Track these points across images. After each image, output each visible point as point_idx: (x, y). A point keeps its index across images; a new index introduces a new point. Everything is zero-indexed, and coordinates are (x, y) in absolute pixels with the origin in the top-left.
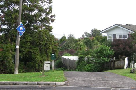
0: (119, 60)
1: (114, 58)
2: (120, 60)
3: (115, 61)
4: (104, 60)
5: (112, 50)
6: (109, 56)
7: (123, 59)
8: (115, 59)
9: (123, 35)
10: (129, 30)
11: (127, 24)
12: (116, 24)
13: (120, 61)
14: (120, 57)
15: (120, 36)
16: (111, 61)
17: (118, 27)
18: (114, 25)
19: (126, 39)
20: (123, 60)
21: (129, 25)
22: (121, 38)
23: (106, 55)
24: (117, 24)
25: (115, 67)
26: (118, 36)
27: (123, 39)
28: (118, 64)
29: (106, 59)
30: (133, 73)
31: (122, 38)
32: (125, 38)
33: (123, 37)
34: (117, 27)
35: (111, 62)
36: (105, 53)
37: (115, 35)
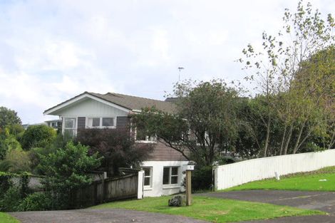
0: (119, 179)
1: (105, 173)
2: (121, 178)
3: (106, 182)
4: (79, 181)
5: (95, 155)
6: (88, 170)
7: (131, 175)
8: (107, 176)
9: (104, 119)
10: (120, 106)
11: (109, 93)
12: (86, 93)
13: (121, 181)
14: (120, 171)
15: (96, 121)
16: (97, 181)
17: (90, 99)
18: (81, 95)
19: (113, 127)
20: (131, 177)
21: (114, 95)
22: (98, 127)
23: (83, 168)
24: (89, 92)
25: (109, 197)
26: (91, 122)
27: (105, 129)
28: (115, 187)
29: (83, 178)
30: (178, 206)
31: (101, 127)
32: (110, 127)
33: (103, 125)
34: (87, 99)
35: (96, 184)
36: (80, 162)
37: (82, 120)
